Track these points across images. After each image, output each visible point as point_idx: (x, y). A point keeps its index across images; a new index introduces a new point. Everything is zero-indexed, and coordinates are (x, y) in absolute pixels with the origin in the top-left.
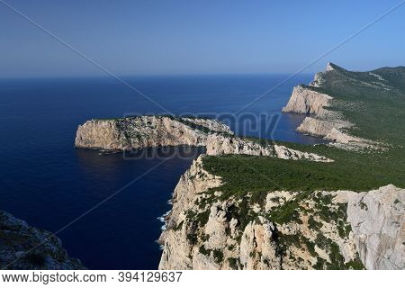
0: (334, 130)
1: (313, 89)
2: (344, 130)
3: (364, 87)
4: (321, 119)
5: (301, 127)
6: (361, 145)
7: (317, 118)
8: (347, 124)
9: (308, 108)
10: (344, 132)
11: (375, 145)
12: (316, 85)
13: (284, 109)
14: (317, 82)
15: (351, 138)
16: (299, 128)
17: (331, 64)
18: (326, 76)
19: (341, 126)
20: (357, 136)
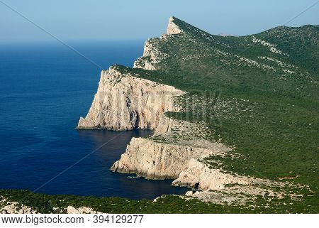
0: (193, 163)
1: (143, 74)
2: (213, 162)
3: (245, 67)
4: (164, 140)
5: (124, 162)
6: (249, 192)
7: (156, 139)
8: (218, 149)
9: (135, 116)
10: (213, 166)
11: (277, 189)
12: (148, 67)
13: (84, 123)
14: (149, 59)
15: (230, 179)
16: (119, 164)
17: (176, 21)
18: (166, 46)
19: (207, 153)
20: (241, 173)
